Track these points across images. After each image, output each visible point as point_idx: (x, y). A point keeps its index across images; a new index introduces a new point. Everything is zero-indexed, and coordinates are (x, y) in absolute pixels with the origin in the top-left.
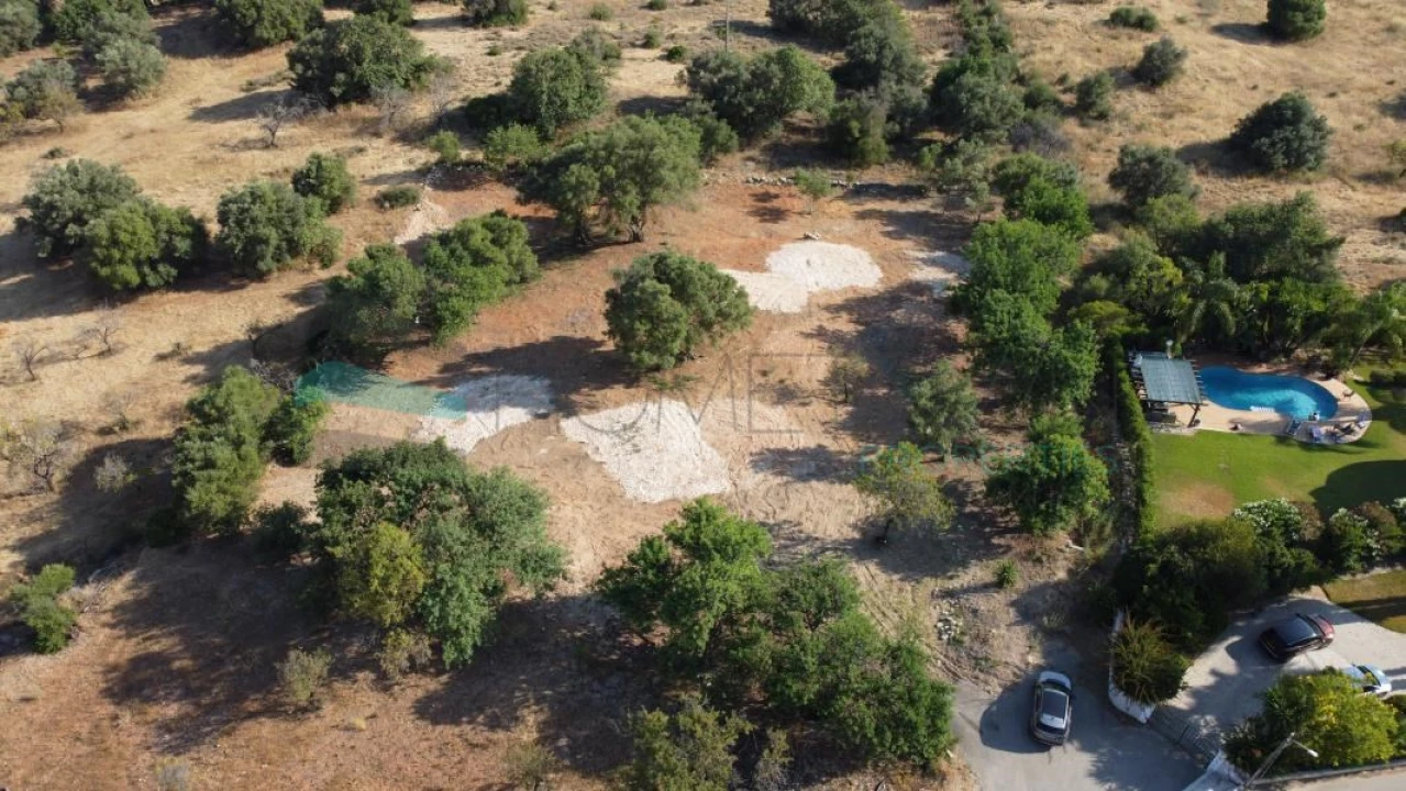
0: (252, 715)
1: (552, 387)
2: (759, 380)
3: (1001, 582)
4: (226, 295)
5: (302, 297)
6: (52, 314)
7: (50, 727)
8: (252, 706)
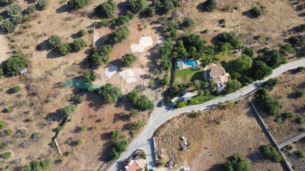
0: (100, 108)
1: (117, 68)
2: (139, 65)
3: (160, 91)
4: (76, 53)
5: (86, 53)
6: (57, 57)
7: (84, 110)
8: (100, 107)
